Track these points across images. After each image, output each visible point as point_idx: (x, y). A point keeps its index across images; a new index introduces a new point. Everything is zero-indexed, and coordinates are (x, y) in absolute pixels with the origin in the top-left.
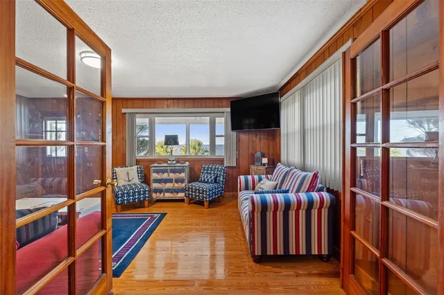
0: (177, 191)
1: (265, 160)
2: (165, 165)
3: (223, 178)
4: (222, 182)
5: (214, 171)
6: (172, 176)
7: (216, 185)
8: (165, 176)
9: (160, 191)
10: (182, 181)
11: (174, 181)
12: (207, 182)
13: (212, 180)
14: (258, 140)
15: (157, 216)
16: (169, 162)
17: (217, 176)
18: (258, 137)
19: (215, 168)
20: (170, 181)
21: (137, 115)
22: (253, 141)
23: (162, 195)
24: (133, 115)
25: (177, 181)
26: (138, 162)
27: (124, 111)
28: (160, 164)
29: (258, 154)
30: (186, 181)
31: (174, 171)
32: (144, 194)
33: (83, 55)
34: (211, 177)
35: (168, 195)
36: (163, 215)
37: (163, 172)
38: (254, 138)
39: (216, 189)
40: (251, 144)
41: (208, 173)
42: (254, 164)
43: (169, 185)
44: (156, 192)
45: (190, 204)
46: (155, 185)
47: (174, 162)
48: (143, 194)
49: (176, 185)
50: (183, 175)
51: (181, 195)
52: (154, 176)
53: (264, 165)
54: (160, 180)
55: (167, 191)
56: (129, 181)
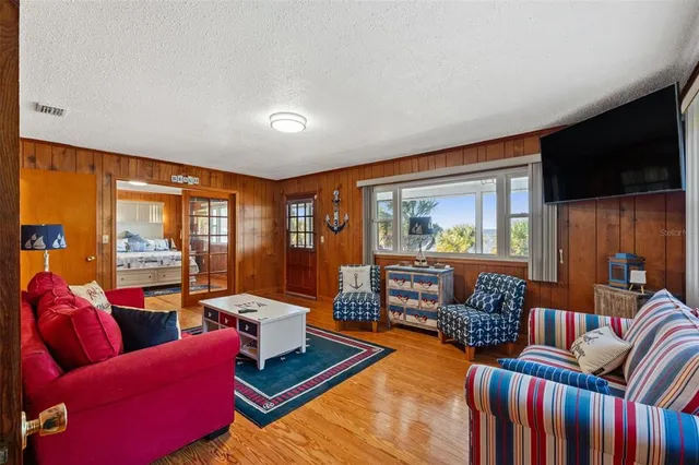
0: (425, 315)
1: (638, 277)
2: (410, 267)
3: (516, 306)
4: (513, 312)
5: (499, 287)
6: (417, 287)
7: (495, 318)
8: (407, 286)
9: (400, 310)
10: (434, 299)
11: (420, 297)
12: (479, 308)
13: (488, 306)
14: (626, 222)
15: (378, 350)
16: (417, 263)
17: (502, 299)
18: (628, 214)
19: (501, 283)
20: (414, 295)
21: (376, 189)
22: (610, 226)
23: (402, 317)
24: (370, 188)
25: (426, 297)
26: (376, 259)
27: (359, 184)
28: (403, 265)
29: (621, 259)
30: (441, 300)
31: (420, 280)
32: (371, 310)
33: (274, 118)
34: (488, 300)
35: (411, 319)
36: (388, 351)
37: (404, 279)
38: (614, 218)
39: (493, 324)
40: (603, 231)
41: (486, 291)
42: (607, 283)
43: (412, 303)
44: (394, 311)
45: (444, 342)
46: (392, 299)
47: (425, 264)
48: (369, 311)
49: (424, 304)
50: (434, 288)
51: (431, 323)
52: (391, 284)
53: (636, 287)
54: (399, 291)
55: (410, 311)
56: (357, 287)
